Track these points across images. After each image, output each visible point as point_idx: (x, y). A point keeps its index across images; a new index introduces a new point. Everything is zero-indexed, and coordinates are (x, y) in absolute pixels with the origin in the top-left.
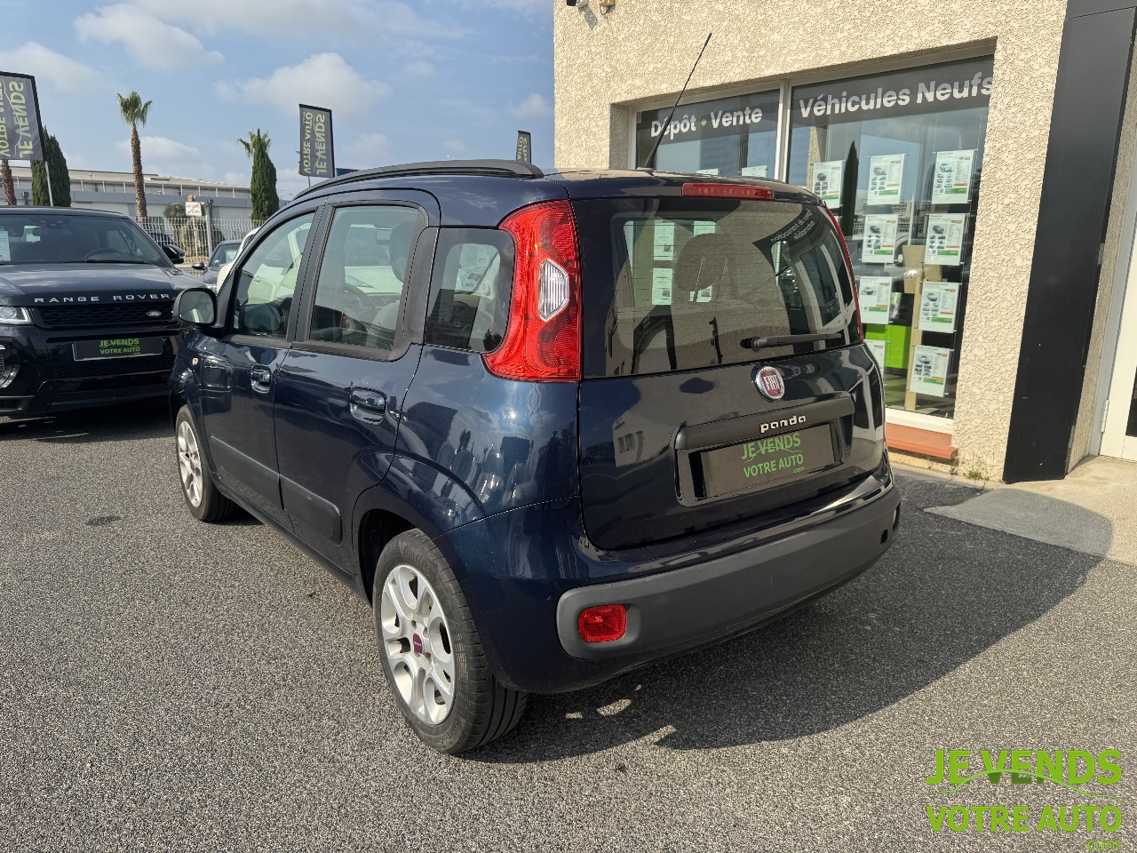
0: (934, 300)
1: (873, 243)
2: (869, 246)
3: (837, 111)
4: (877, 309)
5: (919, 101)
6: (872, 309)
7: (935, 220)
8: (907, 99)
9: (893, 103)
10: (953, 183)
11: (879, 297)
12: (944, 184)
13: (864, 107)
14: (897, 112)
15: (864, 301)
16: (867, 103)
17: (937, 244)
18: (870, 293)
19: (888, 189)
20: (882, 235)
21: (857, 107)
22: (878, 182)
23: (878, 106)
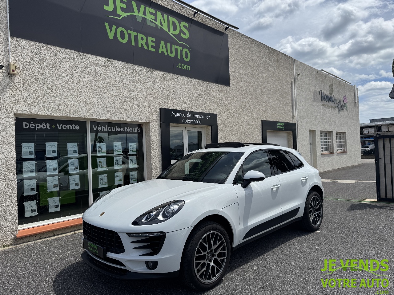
0: (133, 176)
2: (116, 165)
3: (105, 130)
4: (120, 180)
5: (126, 131)
7: (130, 158)
8: (123, 130)
9: (120, 130)
11: (120, 177)
12: (131, 150)
14: (121, 133)
15: (116, 179)
16: (113, 129)
17: (131, 163)
18: (118, 177)
19: (119, 150)
20: (119, 162)
21: (110, 130)
22: (116, 149)
23: (116, 130)
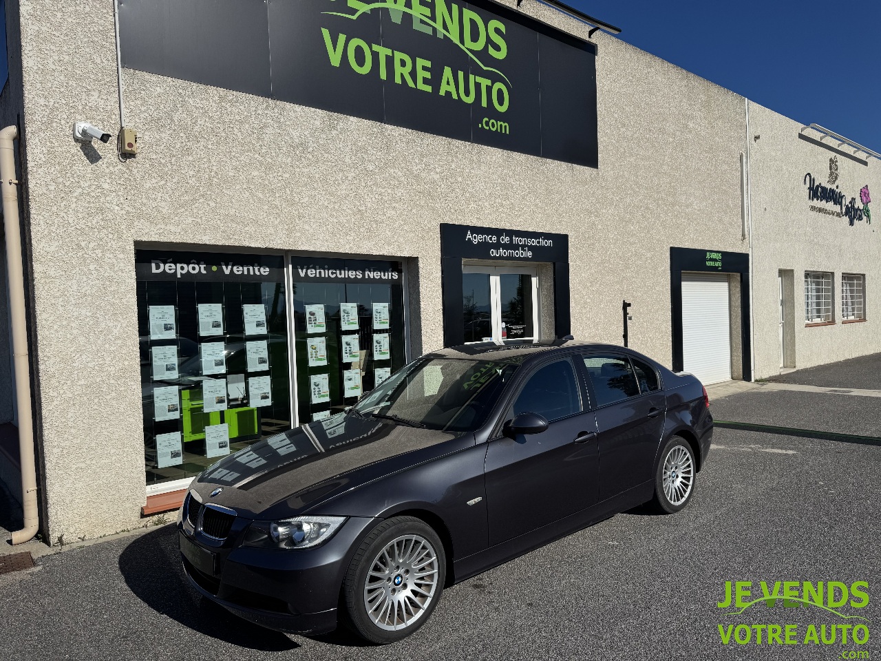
1: (348, 351)
2: (346, 353)
3: (323, 276)
4: (356, 387)
5: (367, 277)
6: (352, 388)
7: (376, 337)
8: (361, 276)
9: (352, 277)
10: (382, 318)
11: (355, 381)
12: (378, 319)
13: (339, 276)
14: (356, 280)
15: (347, 384)
16: (340, 274)
17: (378, 349)
18: (350, 380)
19: (351, 321)
20: (352, 346)
21: (334, 275)
22: (346, 317)
23: (347, 277)
